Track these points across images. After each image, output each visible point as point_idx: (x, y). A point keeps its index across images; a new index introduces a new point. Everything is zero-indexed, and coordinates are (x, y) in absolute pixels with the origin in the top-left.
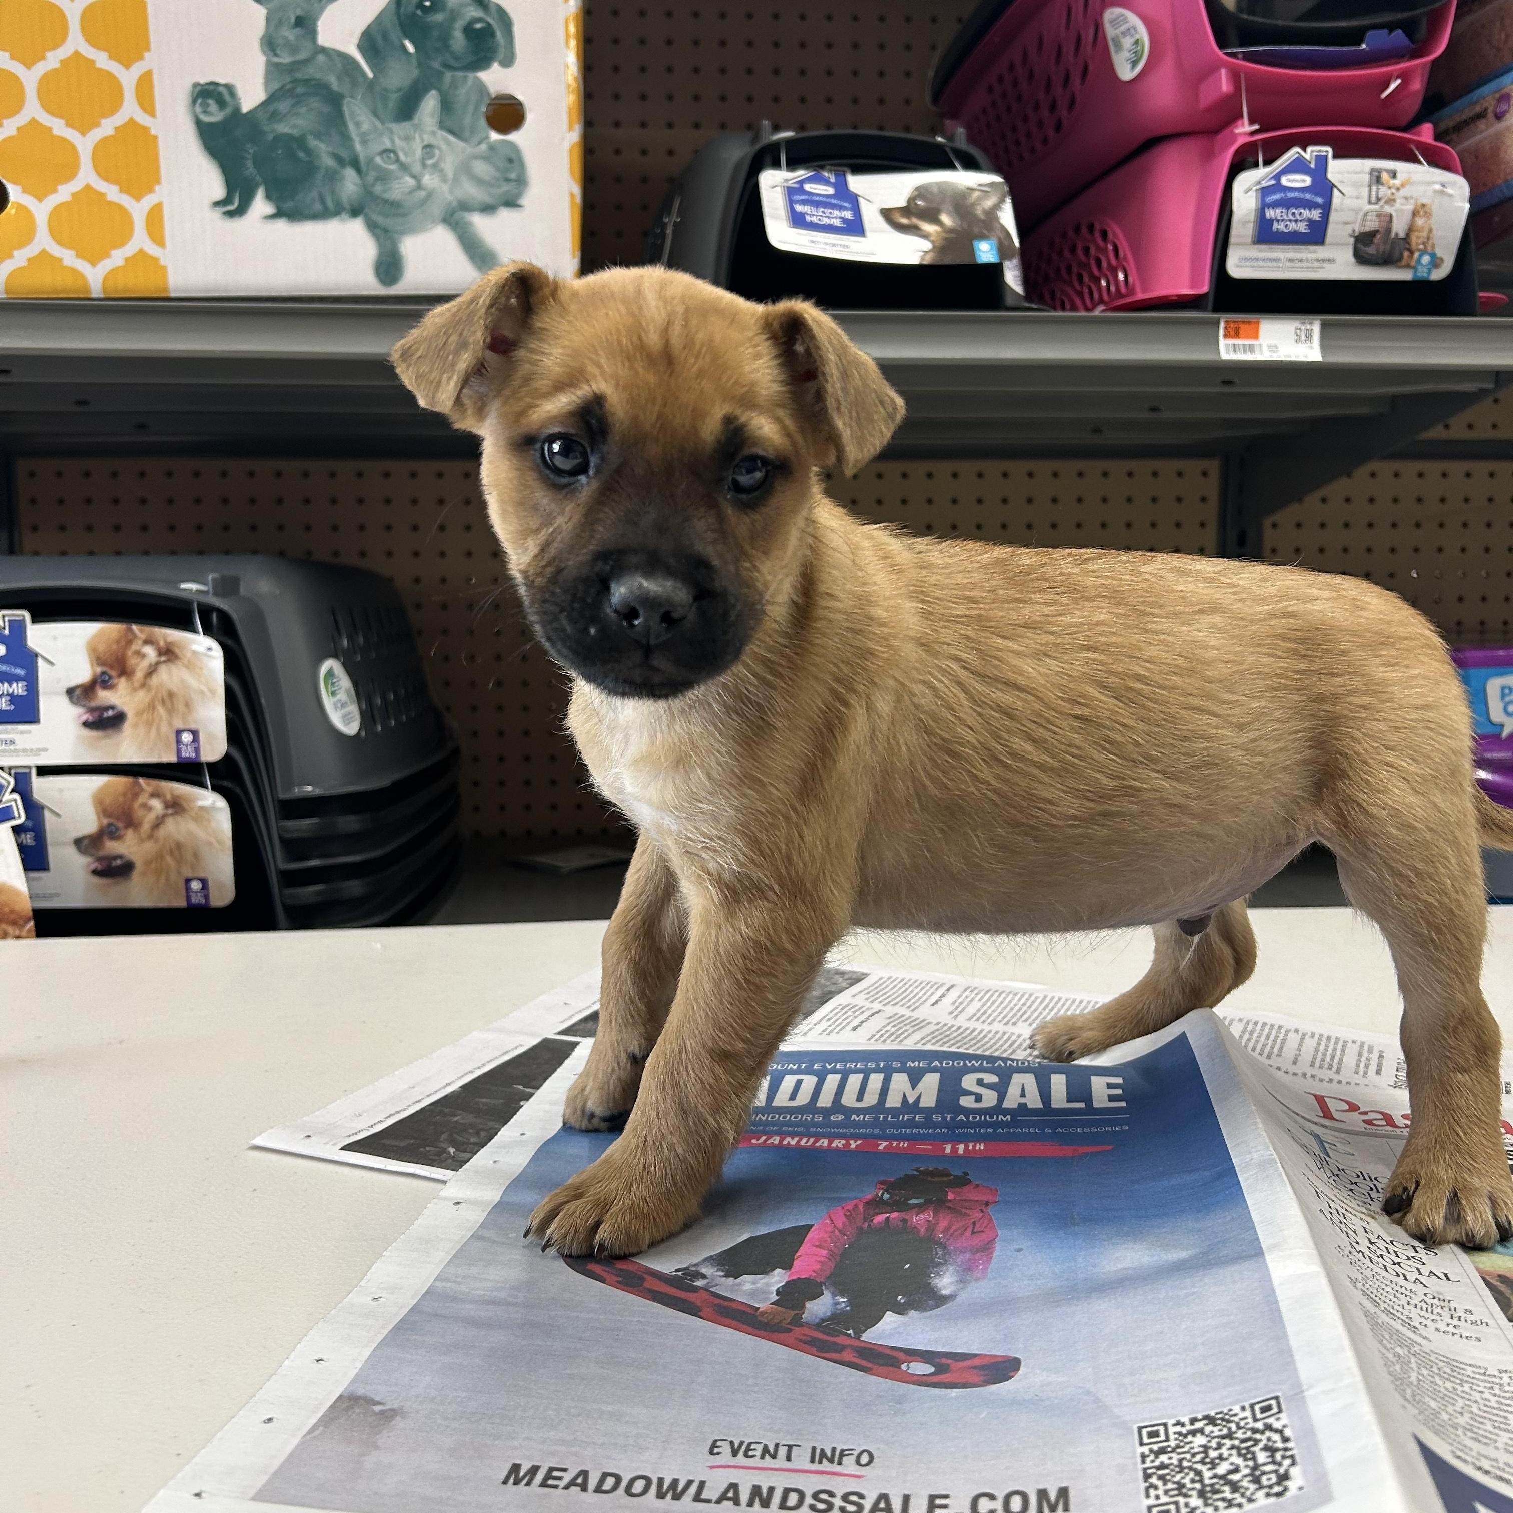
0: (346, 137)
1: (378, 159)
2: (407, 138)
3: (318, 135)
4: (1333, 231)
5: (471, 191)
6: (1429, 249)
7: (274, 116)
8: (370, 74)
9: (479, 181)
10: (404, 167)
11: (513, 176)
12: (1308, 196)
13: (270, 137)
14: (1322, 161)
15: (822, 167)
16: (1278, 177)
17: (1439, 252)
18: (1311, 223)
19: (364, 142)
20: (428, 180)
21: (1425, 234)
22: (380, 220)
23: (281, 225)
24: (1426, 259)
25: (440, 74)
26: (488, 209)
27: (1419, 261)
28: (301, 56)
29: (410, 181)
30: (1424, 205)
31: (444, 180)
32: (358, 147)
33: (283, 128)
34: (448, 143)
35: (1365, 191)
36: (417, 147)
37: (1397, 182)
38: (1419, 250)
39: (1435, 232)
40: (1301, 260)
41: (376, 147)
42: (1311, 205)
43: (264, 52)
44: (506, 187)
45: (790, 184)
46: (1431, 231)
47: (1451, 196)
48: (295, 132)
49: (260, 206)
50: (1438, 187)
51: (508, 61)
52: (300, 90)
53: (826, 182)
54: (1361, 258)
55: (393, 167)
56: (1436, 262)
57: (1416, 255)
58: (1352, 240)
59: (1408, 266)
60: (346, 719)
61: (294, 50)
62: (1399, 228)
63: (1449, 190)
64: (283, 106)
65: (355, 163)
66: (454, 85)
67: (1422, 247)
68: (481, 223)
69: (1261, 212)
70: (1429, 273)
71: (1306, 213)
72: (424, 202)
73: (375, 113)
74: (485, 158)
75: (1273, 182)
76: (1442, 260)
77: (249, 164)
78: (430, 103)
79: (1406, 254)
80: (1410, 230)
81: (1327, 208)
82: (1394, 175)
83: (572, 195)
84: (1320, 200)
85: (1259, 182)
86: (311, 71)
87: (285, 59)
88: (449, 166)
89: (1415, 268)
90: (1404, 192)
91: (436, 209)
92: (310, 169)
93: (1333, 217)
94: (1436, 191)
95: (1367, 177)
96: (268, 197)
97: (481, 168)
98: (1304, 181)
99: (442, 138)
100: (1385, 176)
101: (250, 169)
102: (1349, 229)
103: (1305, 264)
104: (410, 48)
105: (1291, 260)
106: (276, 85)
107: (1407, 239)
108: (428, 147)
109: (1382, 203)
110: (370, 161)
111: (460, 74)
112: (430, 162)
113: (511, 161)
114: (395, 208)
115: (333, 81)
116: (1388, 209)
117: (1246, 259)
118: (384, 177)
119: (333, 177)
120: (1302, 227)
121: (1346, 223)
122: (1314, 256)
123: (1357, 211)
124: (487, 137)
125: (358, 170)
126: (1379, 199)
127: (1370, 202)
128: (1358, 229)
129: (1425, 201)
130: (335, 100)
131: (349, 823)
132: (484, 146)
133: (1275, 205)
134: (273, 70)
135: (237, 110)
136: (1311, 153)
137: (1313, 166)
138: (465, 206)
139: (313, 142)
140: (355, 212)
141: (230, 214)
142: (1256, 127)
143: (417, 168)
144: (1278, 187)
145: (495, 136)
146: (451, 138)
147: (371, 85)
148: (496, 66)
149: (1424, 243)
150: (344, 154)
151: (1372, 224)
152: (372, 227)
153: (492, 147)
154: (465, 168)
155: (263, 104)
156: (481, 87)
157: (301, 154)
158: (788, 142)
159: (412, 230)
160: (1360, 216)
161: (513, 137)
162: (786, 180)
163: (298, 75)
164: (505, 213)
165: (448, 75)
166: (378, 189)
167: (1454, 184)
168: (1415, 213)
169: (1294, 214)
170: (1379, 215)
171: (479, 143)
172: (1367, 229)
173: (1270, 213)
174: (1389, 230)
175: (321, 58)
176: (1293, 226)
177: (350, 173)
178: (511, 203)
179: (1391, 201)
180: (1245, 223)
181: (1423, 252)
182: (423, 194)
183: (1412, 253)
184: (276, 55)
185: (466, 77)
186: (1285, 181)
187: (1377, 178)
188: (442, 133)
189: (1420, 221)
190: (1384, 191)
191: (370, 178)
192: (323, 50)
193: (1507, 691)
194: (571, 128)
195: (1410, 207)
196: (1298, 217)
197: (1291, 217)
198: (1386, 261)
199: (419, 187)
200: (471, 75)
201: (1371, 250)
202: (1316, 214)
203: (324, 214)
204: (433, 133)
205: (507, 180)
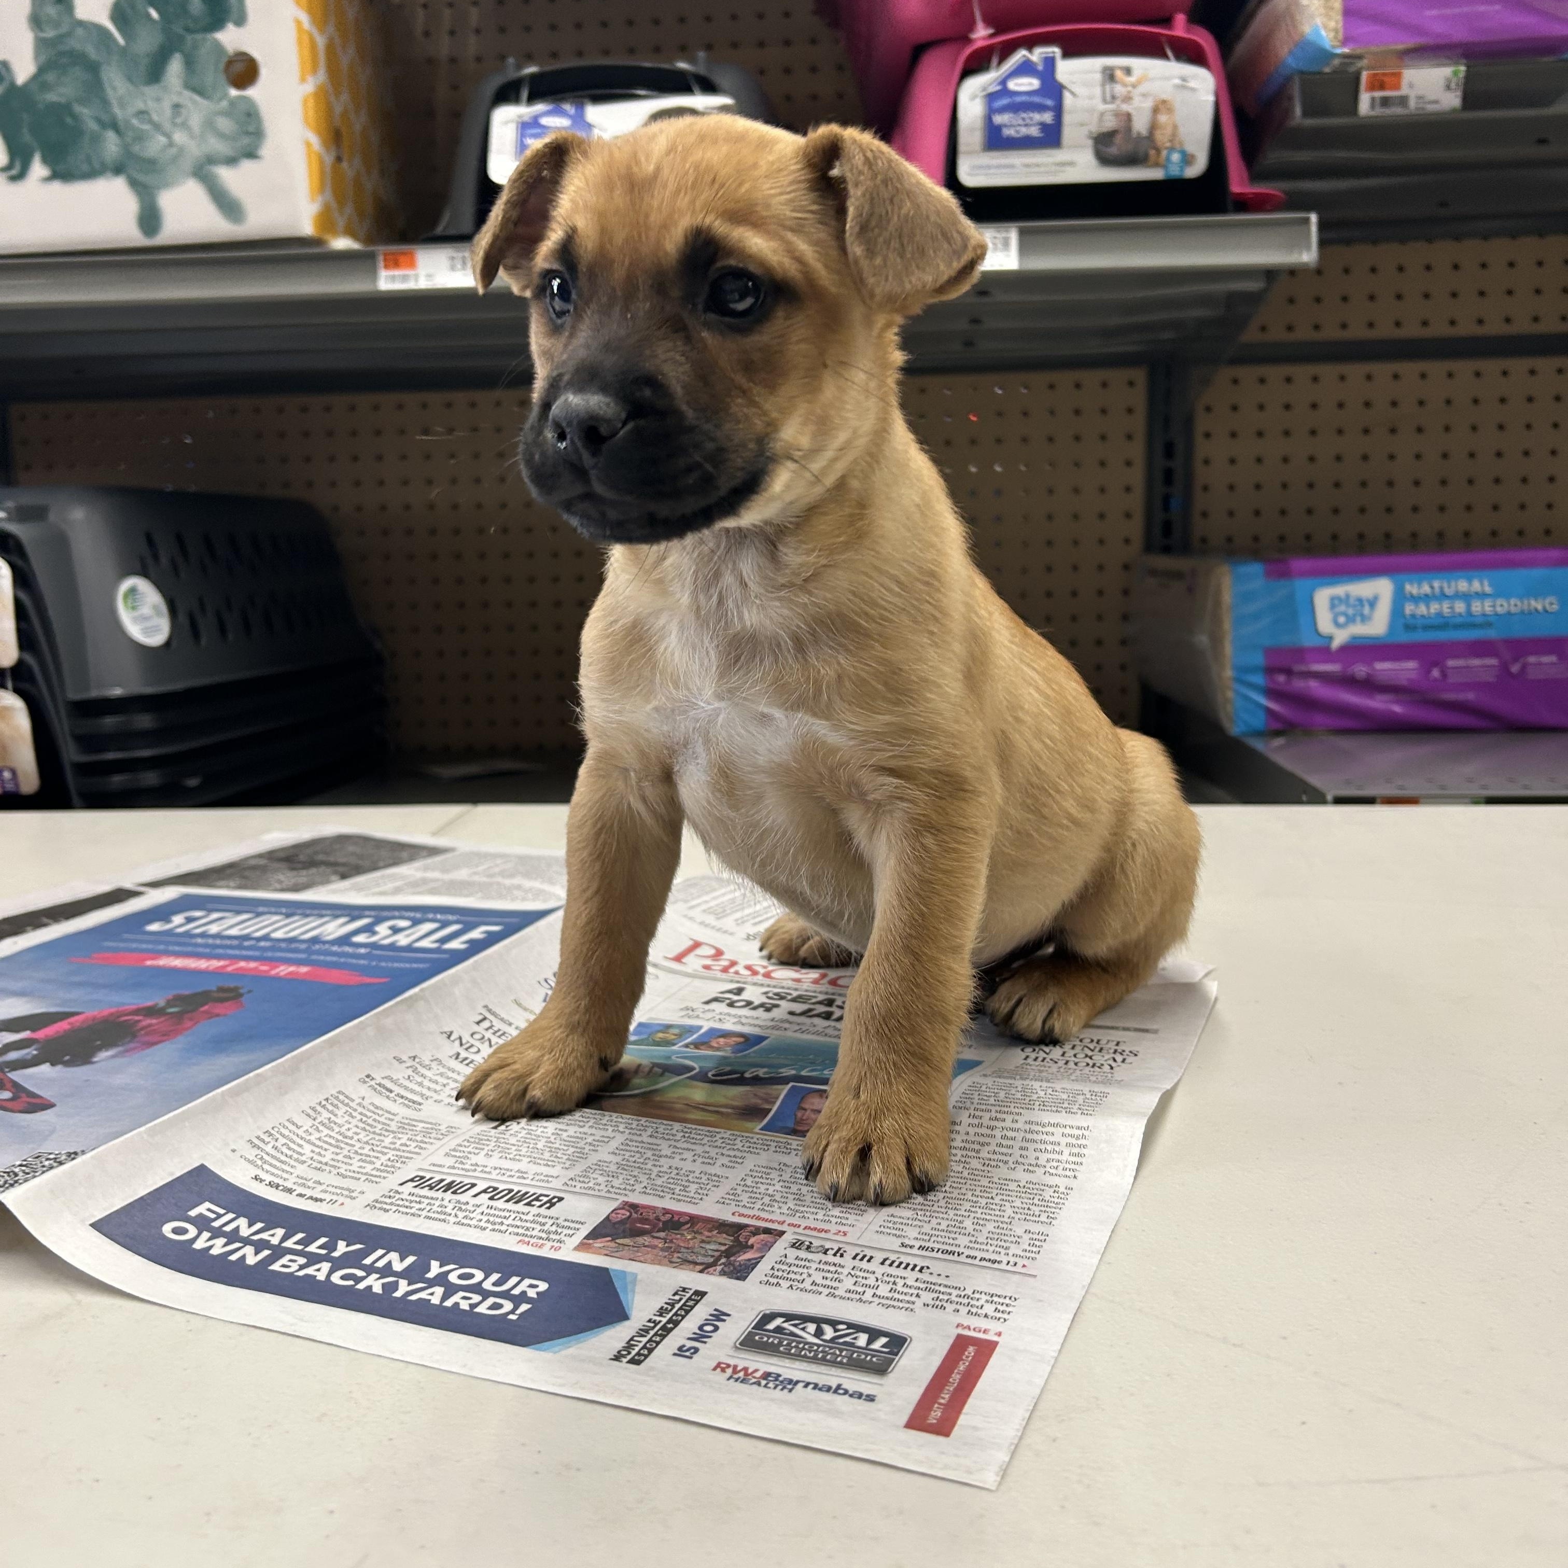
0: (105, 102)
1: (135, 122)
2: (158, 100)
3: (82, 101)
4: (1069, 133)
5: (217, 146)
6: (1178, 146)
7: (45, 87)
8: (121, 41)
9: (221, 135)
10: (157, 127)
11: (251, 129)
12: (1037, 99)
13: (41, 106)
14: (1050, 63)
15: (563, 100)
16: (1004, 82)
17: (1190, 148)
18: (1044, 126)
19: (122, 105)
20: (179, 137)
21: (1169, 131)
22: (141, 177)
23: (57, 186)
24: (1176, 157)
25: (181, 39)
26: (231, 161)
27: (1168, 159)
28: (64, 29)
29: (163, 140)
30: (1164, 102)
31: (192, 136)
32: (117, 111)
33: (52, 97)
34: (195, 102)
35: (1097, 91)
36: (167, 105)
37: (1132, 79)
38: (1166, 148)
39: (1182, 130)
40: (1038, 165)
41: (131, 110)
42: (1041, 108)
43: (32, 30)
44: (246, 141)
45: (526, 119)
46: (1175, 127)
47: (1193, 90)
48: (63, 100)
49: (38, 169)
50: (1177, 81)
51: (241, 21)
52: (64, 60)
53: (563, 113)
54: (1104, 160)
55: (146, 127)
56: (1188, 159)
57: (1164, 153)
58: (1090, 143)
59: (1157, 165)
60: (146, 631)
61: (57, 25)
62: (1140, 125)
63: (1192, 84)
64: (50, 77)
65: (115, 126)
66: (195, 47)
67: (1168, 145)
68: (226, 175)
69: (988, 119)
70: (1182, 170)
71: (1037, 117)
72: (175, 159)
73: (130, 79)
74: (226, 114)
75: (999, 88)
76: (1193, 156)
77: (25, 130)
78: (175, 67)
79: (1152, 152)
80: (1153, 127)
81: (1058, 110)
82: (1128, 71)
83: (308, 145)
84: (1049, 103)
85: (984, 89)
86: (74, 44)
87: (50, 34)
88: (196, 121)
89: (1165, 167)
90: (1141, 89)
91: (187, 164)
92: (77, 132)
93: (1067, 119)
94: (1177, 87)
95: (1098, 77)
96: (45, 161)
97: (225, 124)
98: (1030, 84)
99: (188, 98)
100: (1119, 74)
101: (27, 137)
102: (1085, 131)
103: (1042, 169)
104: (154, 14)
105: (1027, 166)
106: (43, 58)
107: (1150, 137)
108: (177, 107)
109: (1118, 102)
110: (127, 122)
111: (199, 36)
112: (179, 120)
113: (249, 115)
114: (151, 165)
115: (92, 52)
116: (1125, 107)
117: (980, 167)
118: (140, 137)
119: (96, 139)
120: (1034, 131)
121: (1082, 125)
122: (1051, 160)
123: (1091, 111)
124: (225, 95)
125: (117, 130)
126: (1114, 98)
127: (1105, 101)
128: (1095, 128)
129: (1164, 97)
130: (93, 68)
131: (144, 721)
132: (224, 104)
133: (1003, 110)
134: (41, 44)
135: (13, 85)
136: (1037, 55)
137: (1040, 68)
138: (211, 160)
139: (78, 109)
140: (118, 170)
141: (15, 178)
142: (991, 31)
143: (167, 126)
144: (1004, 91)
145: (234, 92)
146: (197, 98)
147: (123, 51)
148: (230, 27)
149: (1171, 141)
150: (105, 117)
151: (1110, 124)
152: (134, 184)
153: (233, 103)
154: (209, 124)
155: (35, 78)
156: (219, 48)
157: (69, 120)
158: (533, 77)
159: (167, 185)
160: (1096, 116)
161: (251, 92)
162: (520, 116)
163: (61, 48)
164: (247, 165)
165: (189, 38)
166: (136, 149)
167: (1195, 77)
168: (1156, 110)
169: (1024, 119)
170: (1117, 114)
171: (220, 100)
172: (1105, 130)
173: (998, 119)
174: (1129, 129)
175: (80, 31)
176: (1024, 131)
177: (111, 135)
178: (251, 154)
179: (1128, 99)
180: (971, 130)
181: (1172, 149)
182: (174, 151)
183: (1158, 151)
184: (42, 30)
185: (204, 39)
186: (1013, 85)
187: (1109, 76)
188: (187, 94)
189: (1163, 118)
190: (1119, 89)
191: (129, 140)
192: (81, 23)
193: (1336, 602)
194: (303, 80)
195: (1148, 104)
196: (1028, 121)
197: (1021, 122)
198: (1132, 160)
199: (171, 144)
200: (209, 36)
201: (1113, 150)
202: (1048, 117)
203: (91, 174)
204: (180, 94)
205: (248, 133)
